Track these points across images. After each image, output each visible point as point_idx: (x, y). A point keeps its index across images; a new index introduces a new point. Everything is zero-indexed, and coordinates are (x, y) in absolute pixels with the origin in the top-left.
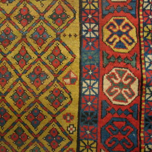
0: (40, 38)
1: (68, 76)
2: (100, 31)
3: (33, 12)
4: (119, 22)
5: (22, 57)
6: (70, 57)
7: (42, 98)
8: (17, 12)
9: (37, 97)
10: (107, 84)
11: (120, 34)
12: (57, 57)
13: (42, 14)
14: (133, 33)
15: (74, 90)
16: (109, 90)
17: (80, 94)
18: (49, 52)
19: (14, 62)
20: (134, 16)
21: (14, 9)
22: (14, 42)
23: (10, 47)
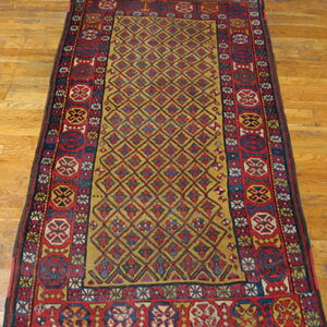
0: (119, 197)
1: (101, 172)
2: (76, 199)
3: (125, 213)
4: (62, 204)
5: (133, 184)
6: (99, 183)
7: (119, 160)
8: (138, 214)
9: (123, 161)
10: (76, 168)
11: (63, 197)
12: (108, 184)
13: (118, 211)
14: (54, 196)
15: (97, 164)
16: (75, 164)
17: (94, 162)
18: (113, 187)
19: (139, 181)
20: (50, 208)
21: (140, 216)
22: (139, 193)
23: (143, 190)
